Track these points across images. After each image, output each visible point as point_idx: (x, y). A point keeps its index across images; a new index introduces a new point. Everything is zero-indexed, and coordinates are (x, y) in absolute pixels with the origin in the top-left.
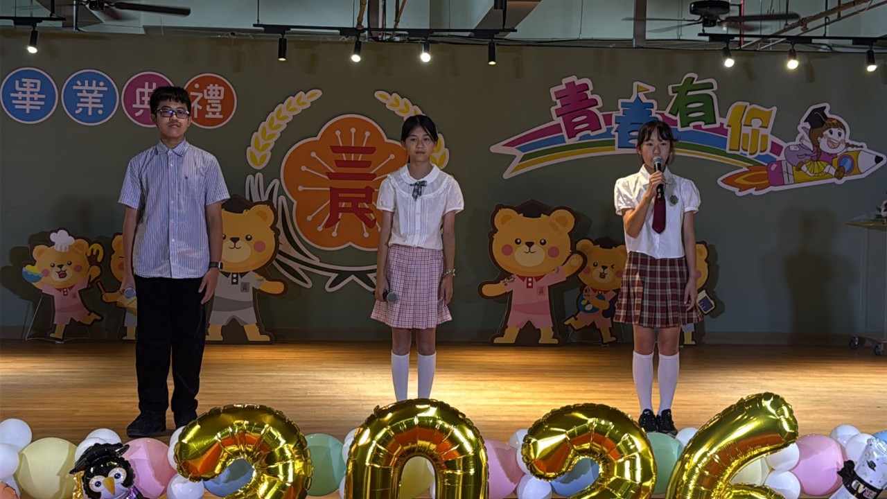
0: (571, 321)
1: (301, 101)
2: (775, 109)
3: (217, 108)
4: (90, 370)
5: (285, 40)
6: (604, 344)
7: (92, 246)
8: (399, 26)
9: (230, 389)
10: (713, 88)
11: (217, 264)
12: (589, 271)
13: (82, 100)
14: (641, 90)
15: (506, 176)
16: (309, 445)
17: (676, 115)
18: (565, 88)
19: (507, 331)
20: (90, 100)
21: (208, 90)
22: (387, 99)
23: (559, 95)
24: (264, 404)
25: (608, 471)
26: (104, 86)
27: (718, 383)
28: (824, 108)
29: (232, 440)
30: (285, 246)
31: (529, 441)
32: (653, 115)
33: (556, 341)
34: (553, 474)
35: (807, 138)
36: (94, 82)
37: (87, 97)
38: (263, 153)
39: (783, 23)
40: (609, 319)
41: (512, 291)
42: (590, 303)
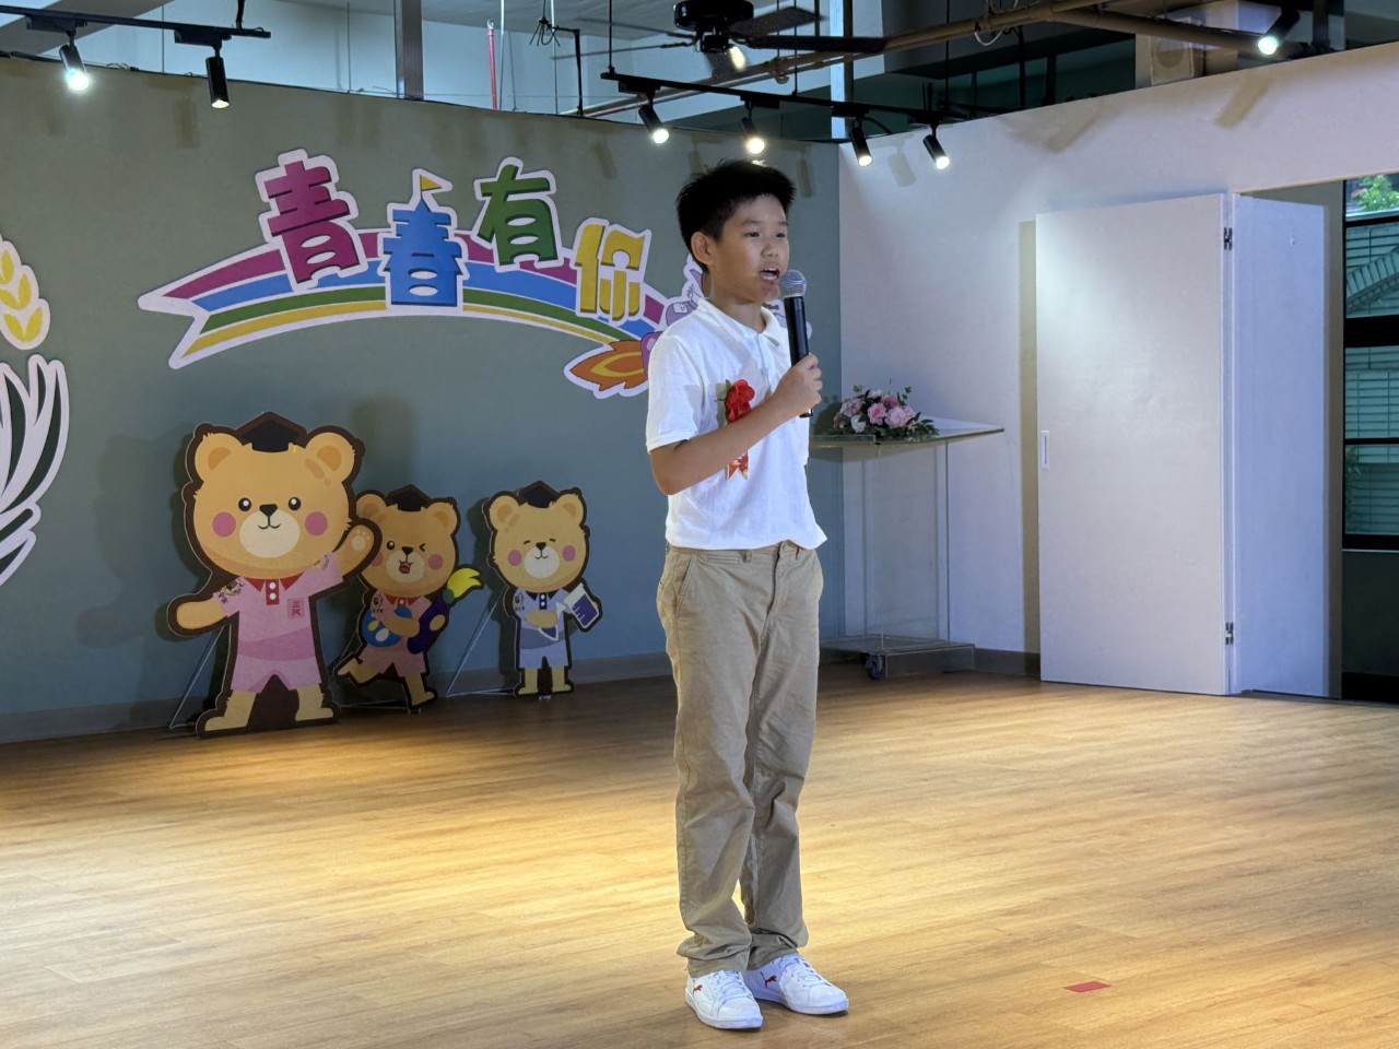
0: (351, 667)
6: (412, 708)
12: (381, 560)
19: (231, 702)
40: (421, 655)
41: (237, 614)
42: (384, 625)
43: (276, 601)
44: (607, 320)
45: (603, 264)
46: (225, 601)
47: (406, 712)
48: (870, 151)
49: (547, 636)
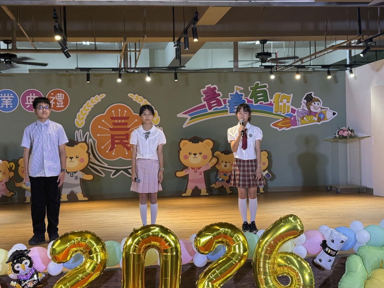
0: (213, 185)
1: (97, 99)
2: (292, 95)
3: (61, 103)
4: (11, 216)
5: (89, 74)
6: (227, 194)
7: (10, 164)
8: (137, 66)
9: (72, 222)
10: (266, 87)
11: (64, 170)
12: (220, 164)
13: (3, 102)
14: (238, 89)
15: (184, 126)
16: (106, 246)
17: (252, 99)
18: (207, 89)
19: (187, 191)
20: (7, 102)
21: (57, 96)
22: (133, 96)
23: (205, 92)
24: (87, 230)
25: (229, 249)
26: (12, 96)
27: (274, 208)
28: (312, 94)
29: (74, 246)
30: (93, 160)
31: (197, 240)
32: (243, 99)
33: (207, 194)
34: (207, 252)
35: (305, 106)
36: (8, 94)
37: (5, 101)
38: (82, 121)
39: (294, 60)
40: (229, 183)
41: (188, 174)
42: (221, 177)
43: (196, 172)
45: (280, 102)
47: (226, 195)
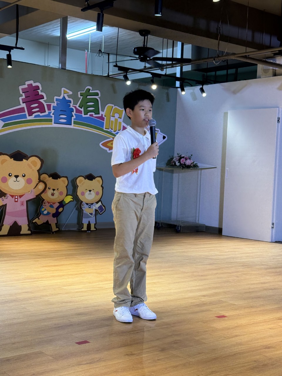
0: (36, 220)
6: (52, 232)
10: (98, 95)
12: (47, 193)
14: (65, 93)
17: (81, 108)
18: (27, 87)
19: (3, 228)
23: (24, 91)
33: (29, 232)
40: (56, 218)
41: (6, 204)
42: (46, 209)
43: (17, 201)
44: (112, 132)
45: (112, 116)
46: (3, 200)
47: (50, 233)
48: (185, 90)
49: (90, 215)
